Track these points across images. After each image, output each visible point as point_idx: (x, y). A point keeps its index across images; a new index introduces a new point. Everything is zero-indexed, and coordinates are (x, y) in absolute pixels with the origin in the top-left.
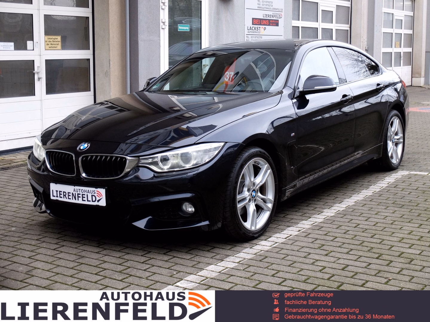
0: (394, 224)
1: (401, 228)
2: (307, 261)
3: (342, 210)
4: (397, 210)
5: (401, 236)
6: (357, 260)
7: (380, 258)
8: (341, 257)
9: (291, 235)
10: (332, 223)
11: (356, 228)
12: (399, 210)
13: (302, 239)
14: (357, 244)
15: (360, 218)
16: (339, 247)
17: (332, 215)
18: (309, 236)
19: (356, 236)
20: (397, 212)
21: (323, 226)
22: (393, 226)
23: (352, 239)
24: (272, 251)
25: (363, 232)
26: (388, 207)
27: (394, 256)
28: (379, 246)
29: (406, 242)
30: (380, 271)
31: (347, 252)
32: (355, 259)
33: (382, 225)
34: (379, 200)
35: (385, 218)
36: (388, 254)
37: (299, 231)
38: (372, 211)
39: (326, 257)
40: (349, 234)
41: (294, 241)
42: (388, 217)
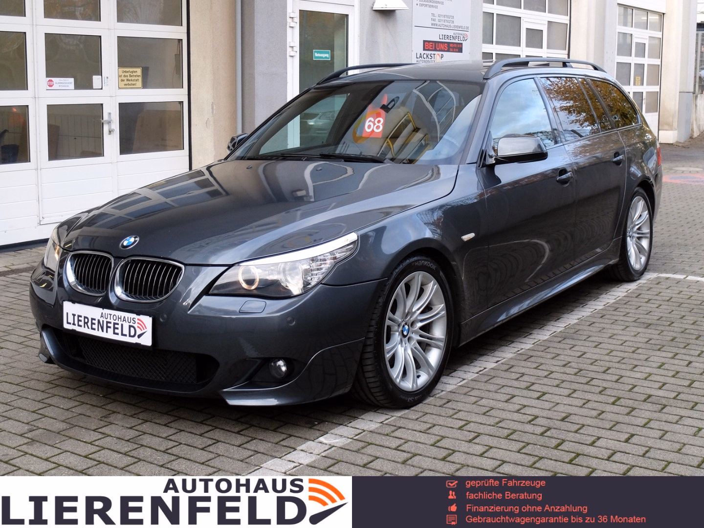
0: (636, 352)
1: (646, 359)
2: (511, 407)
3: (559, 331)
4: (640, 331)
5: (648, 370)
6: (584, 406)
7: (616, 404)
8: (559, 401)
9: (485, 368)
10: (546, 351)
11: (580, 359)
12: (643, 331)
13: (503, 374)
14: (583, 382)
15: (587, 344)
16: (557, 386)
17: (544, 339)
18: (512, 370)
19: (581, 370)
20: (641, 335)
21: (532, 355)
22: (635, 356)
23: (575, 374)
24: (457, 392)
25: (591, 364)
26: (628, 327)
27: (637, 400)
28: (616, 385)
29: (655, 380)
30: (618, 423)
31: (568, 393)
32: (580, 404)
33: (619, 354)
34: (613, 316)
35: (623, 344)
36: (629, 398)
37: (497, 362)
38: (603, 332)
39: (537, 401)
40: (570, 367)
41: (490, 377)
42: (627, 342)
